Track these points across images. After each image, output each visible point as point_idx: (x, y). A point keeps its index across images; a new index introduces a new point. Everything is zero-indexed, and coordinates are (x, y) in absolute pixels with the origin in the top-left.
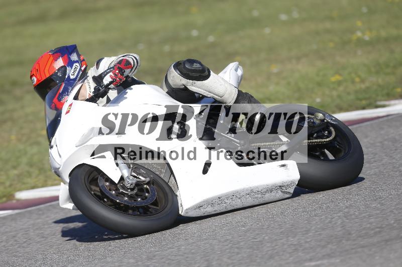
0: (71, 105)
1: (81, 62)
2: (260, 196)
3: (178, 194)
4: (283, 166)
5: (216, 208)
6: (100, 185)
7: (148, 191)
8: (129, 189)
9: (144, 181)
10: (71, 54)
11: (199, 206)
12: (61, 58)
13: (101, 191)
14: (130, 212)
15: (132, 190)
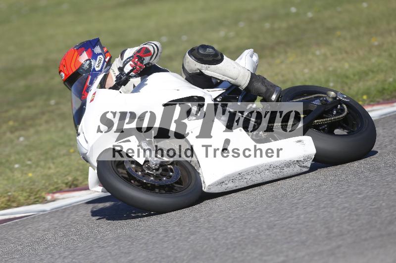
0: (94, 94)
1: (105, 54)
2: (278, 170)
3: (200, 171)
4: (299, 141)
5: (237, 184)
6: (127, 167)
7: (172, 171)
8: (154, 169)
9: (167, 162)
10: (94, 47)
11: (221, 183)
12: (85, 52)
13: (128, 173)
14: (157, 190)
15: (157, 170)
